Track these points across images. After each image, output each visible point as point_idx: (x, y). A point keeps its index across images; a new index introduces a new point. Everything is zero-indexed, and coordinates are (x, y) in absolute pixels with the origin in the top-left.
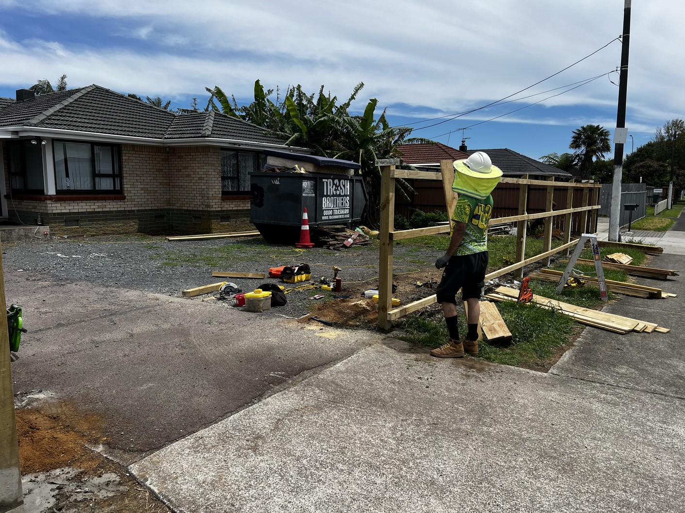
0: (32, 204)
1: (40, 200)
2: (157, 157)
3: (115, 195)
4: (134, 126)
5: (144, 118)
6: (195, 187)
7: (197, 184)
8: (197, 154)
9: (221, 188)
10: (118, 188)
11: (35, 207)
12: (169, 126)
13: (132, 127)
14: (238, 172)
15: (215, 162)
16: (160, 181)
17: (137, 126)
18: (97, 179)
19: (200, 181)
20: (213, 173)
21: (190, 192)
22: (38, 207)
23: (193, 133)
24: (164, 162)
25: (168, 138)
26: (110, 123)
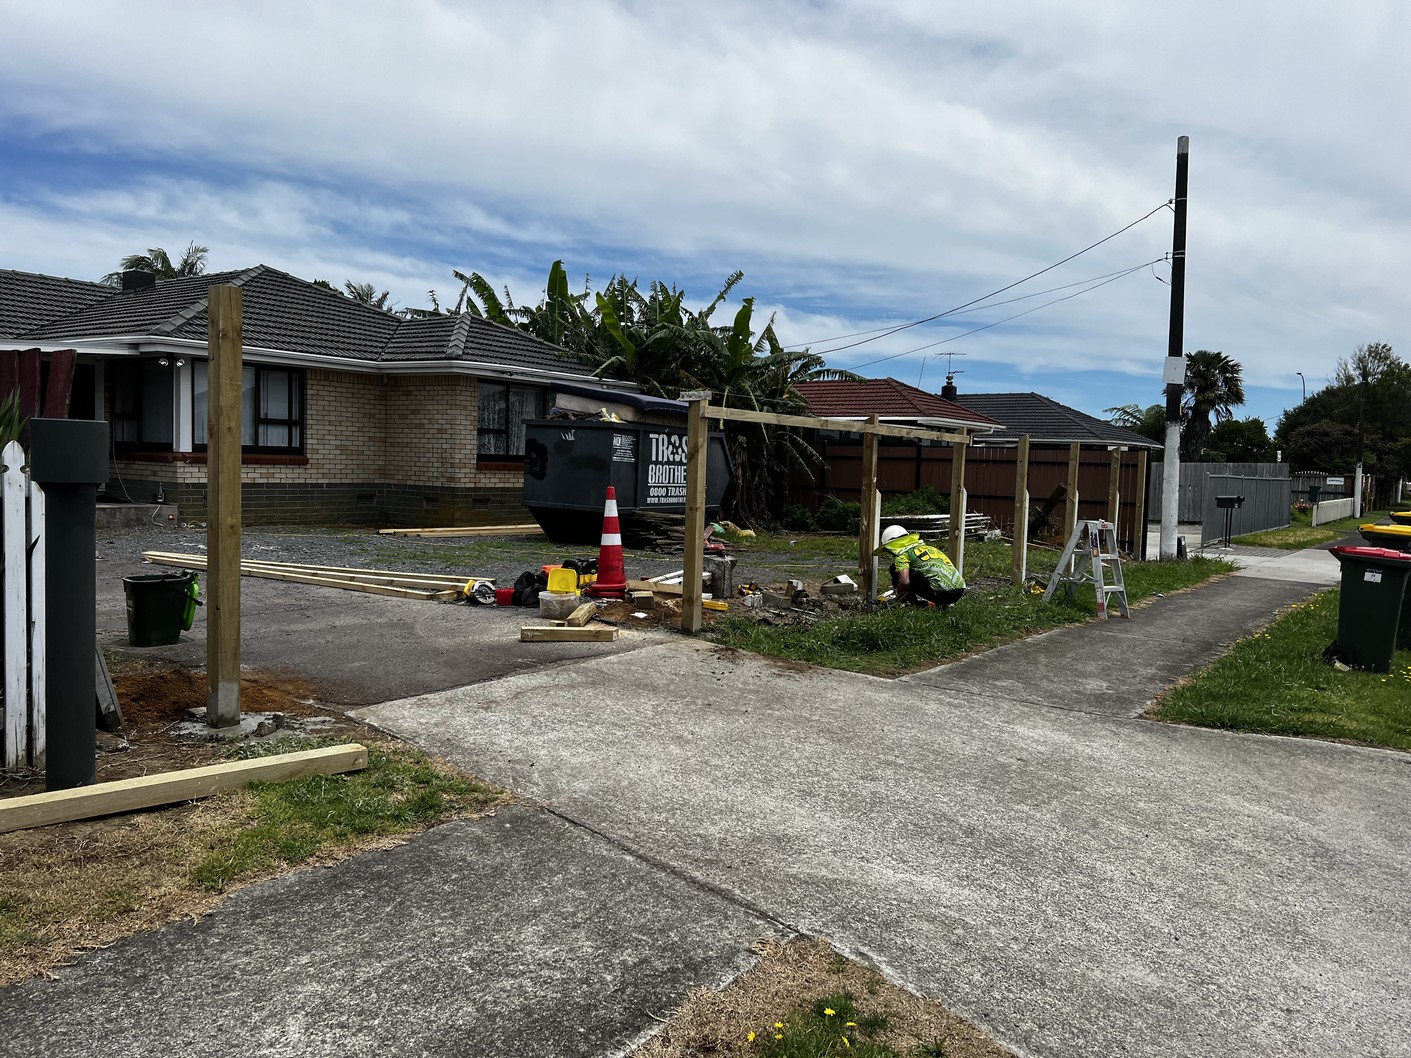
0: (151, 468)
1: (166, 461)
2: (367, 392)
3: (292, 457)
4: (330, 338)
5: (347, 325)
6: (431, 446)
7: (435, 441)
8: (436, 388)
9: (475, 447)
10: (296, 444)
11: (155, 473)
12: (389, 339)
13: (326, 340)
14: (507, 421)
15: (468, 404)
16: (370, 434)
17: (336, 339)
18: (261, 429)
19: (439, 436)
20: (464, 422)
21: (422, 455)
22: (160, 474)
23: (430, 352)
24: (377, 402)
25: (387, 360)
26: (289, 333)
